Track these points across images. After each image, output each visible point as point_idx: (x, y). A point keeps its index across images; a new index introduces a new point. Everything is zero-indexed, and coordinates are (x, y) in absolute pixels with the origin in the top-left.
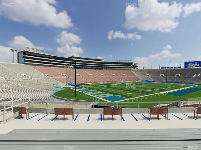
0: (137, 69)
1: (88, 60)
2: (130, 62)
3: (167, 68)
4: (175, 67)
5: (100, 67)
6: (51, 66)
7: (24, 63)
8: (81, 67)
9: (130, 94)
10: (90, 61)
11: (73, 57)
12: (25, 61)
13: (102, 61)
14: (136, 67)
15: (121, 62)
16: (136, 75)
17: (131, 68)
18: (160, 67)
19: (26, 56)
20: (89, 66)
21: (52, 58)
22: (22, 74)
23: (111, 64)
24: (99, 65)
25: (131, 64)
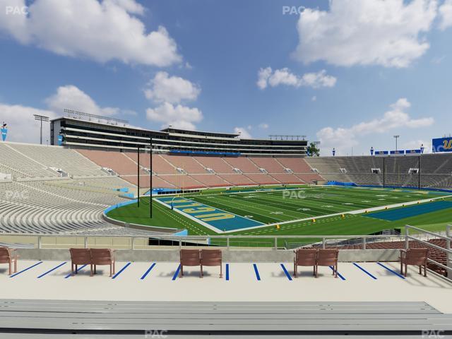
0: (318, 155)
1: (204, 137)
2: (301, 139)
3: (389, 154)
4: (408, 152)
5: (231, 151)
6: (121, 150)
7: (63, 145)
8: (187, 151)
9: (277, 213)
10: (208, 137)
11: (171, 130)
12: (64, 139)
13: (235, 139)
14: (316, 151)
15: (279, 139)
16: (314, 169)
17: (303, 153)
18: (372, 151)
19: (67, 129)
20: (207, 150)
21: (123, 133)
22: (53, 169)
23: (257, 144)
24: (229, 147)
25: (305, 143)
